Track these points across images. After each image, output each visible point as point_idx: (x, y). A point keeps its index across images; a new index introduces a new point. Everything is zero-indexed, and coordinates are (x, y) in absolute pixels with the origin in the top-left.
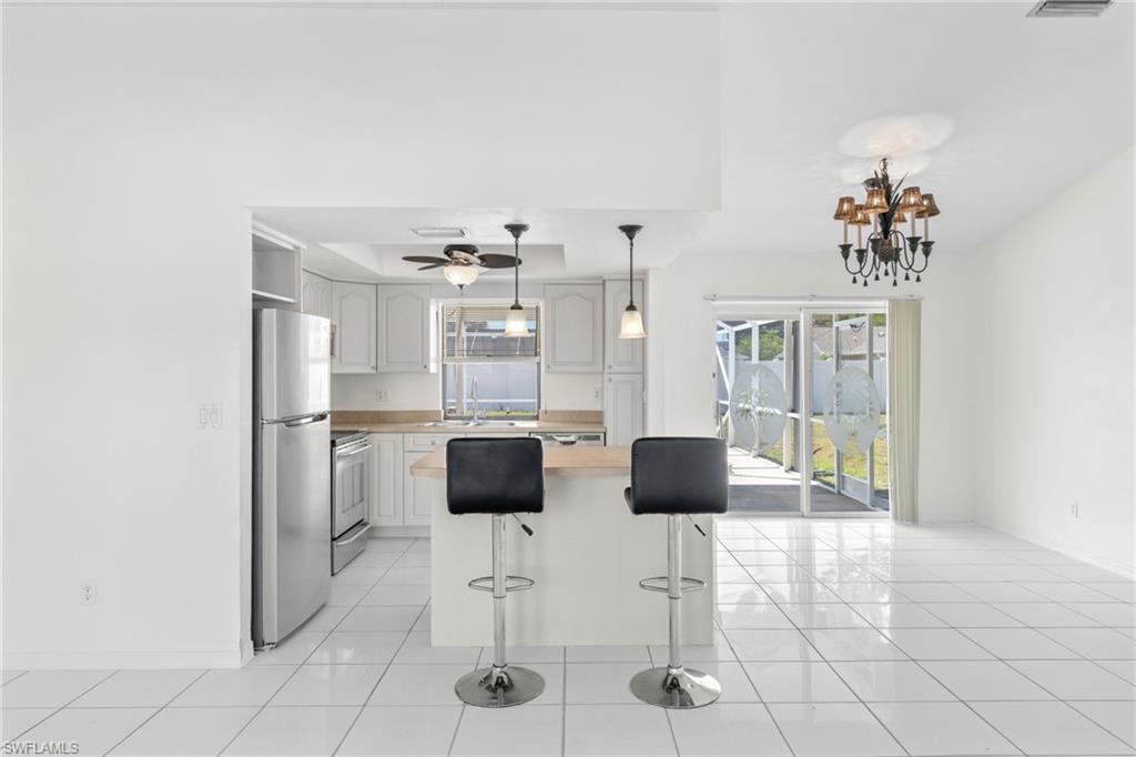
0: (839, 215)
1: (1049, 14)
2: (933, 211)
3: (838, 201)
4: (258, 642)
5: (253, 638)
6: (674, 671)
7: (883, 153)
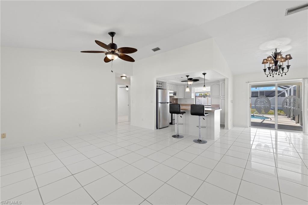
0: (263, 63)
1: (289, 14)
2: (290, 58)
3: (263, 60)
4: (157, 128)
5: (157, 127)
6: (200, 139)
7: (275, 48)
